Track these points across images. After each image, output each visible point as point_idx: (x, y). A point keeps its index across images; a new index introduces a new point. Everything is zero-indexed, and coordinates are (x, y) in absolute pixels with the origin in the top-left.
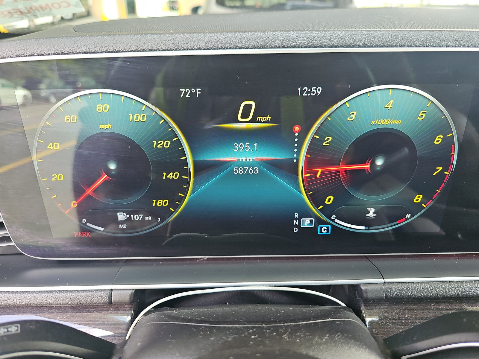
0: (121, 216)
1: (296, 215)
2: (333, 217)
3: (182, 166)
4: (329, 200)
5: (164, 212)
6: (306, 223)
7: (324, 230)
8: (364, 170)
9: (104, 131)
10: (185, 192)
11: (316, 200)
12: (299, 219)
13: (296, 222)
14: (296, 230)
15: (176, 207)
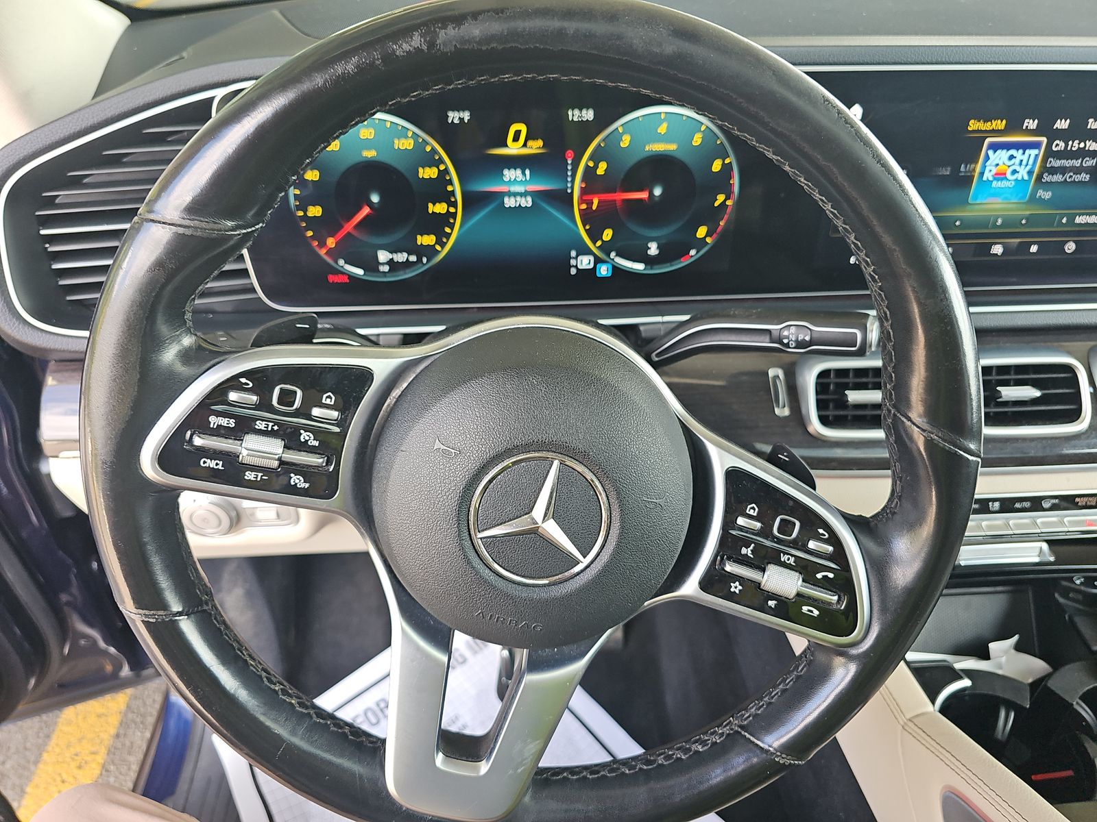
0: (383, 256)
1: (573, 253)
2: (613, 255)
3: (448, 198)
4: (608, 234)
5: (430, 251)
6: (585, 262)
7: (604, 271)
8: (641, 200)
9: (367, 159)
10: (452, 227)
11: (595, 235)
12: (576, 258)
13: (573, 262)
14: (573, 271)
15: (443, 245)
